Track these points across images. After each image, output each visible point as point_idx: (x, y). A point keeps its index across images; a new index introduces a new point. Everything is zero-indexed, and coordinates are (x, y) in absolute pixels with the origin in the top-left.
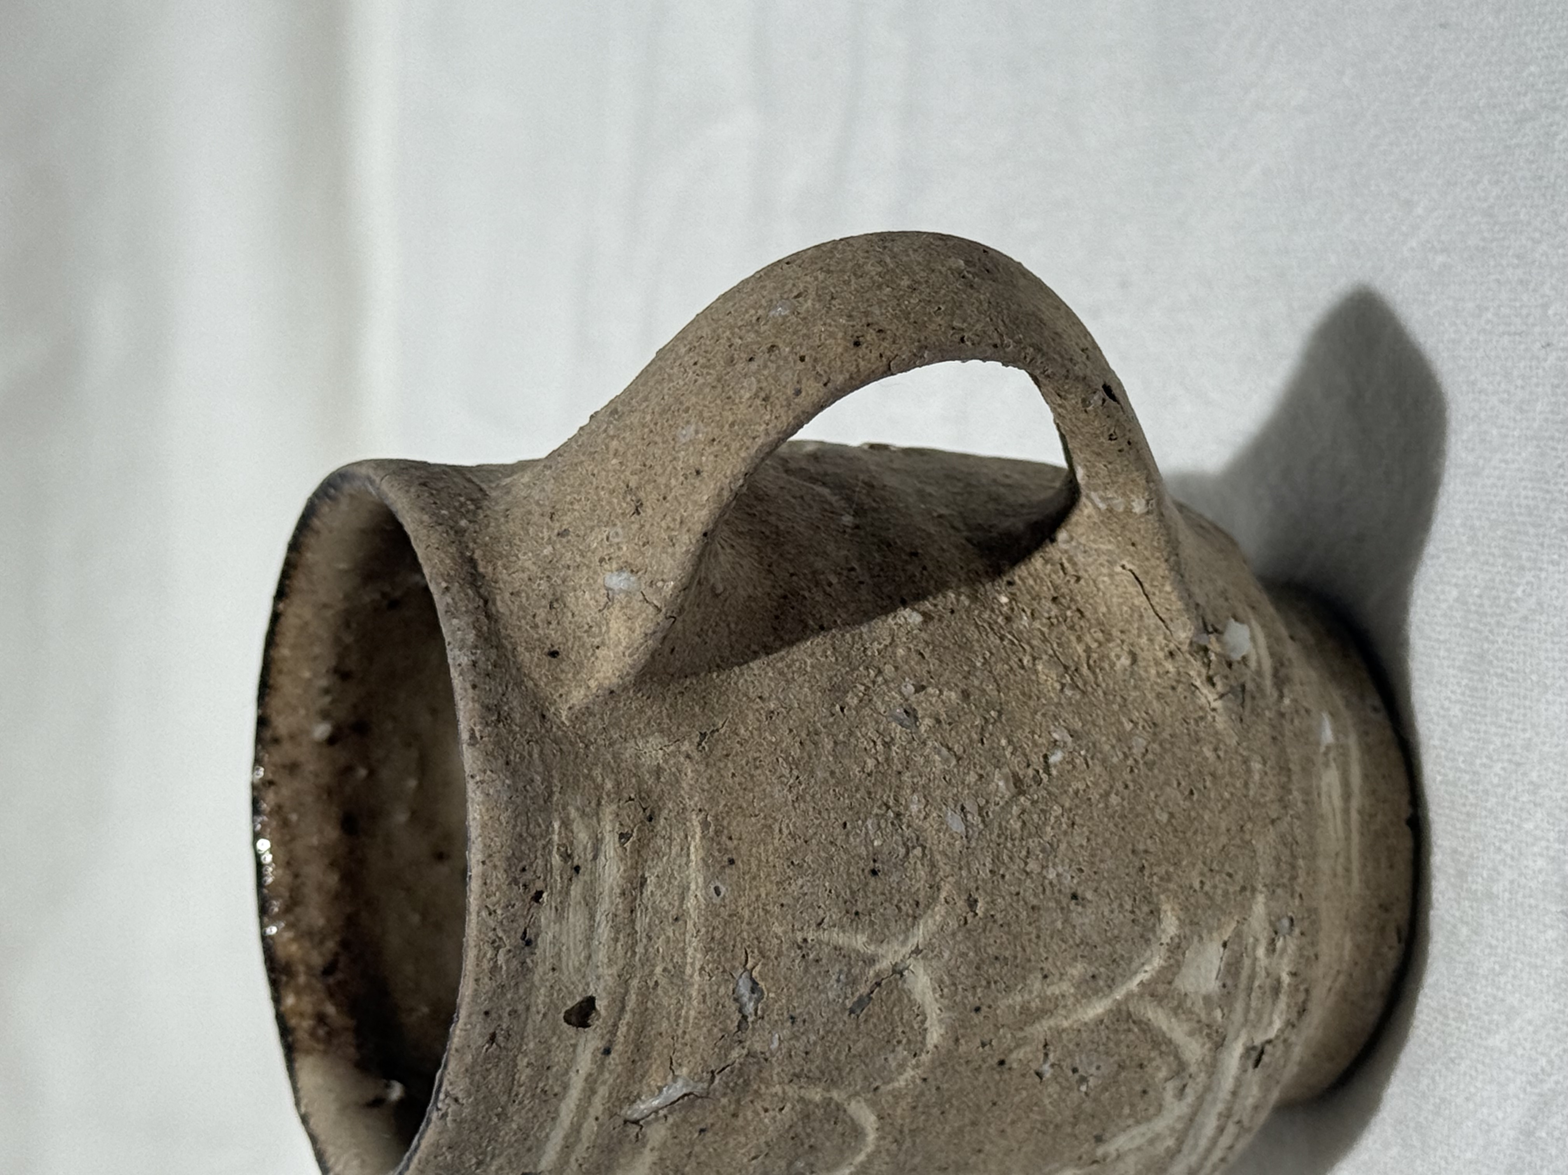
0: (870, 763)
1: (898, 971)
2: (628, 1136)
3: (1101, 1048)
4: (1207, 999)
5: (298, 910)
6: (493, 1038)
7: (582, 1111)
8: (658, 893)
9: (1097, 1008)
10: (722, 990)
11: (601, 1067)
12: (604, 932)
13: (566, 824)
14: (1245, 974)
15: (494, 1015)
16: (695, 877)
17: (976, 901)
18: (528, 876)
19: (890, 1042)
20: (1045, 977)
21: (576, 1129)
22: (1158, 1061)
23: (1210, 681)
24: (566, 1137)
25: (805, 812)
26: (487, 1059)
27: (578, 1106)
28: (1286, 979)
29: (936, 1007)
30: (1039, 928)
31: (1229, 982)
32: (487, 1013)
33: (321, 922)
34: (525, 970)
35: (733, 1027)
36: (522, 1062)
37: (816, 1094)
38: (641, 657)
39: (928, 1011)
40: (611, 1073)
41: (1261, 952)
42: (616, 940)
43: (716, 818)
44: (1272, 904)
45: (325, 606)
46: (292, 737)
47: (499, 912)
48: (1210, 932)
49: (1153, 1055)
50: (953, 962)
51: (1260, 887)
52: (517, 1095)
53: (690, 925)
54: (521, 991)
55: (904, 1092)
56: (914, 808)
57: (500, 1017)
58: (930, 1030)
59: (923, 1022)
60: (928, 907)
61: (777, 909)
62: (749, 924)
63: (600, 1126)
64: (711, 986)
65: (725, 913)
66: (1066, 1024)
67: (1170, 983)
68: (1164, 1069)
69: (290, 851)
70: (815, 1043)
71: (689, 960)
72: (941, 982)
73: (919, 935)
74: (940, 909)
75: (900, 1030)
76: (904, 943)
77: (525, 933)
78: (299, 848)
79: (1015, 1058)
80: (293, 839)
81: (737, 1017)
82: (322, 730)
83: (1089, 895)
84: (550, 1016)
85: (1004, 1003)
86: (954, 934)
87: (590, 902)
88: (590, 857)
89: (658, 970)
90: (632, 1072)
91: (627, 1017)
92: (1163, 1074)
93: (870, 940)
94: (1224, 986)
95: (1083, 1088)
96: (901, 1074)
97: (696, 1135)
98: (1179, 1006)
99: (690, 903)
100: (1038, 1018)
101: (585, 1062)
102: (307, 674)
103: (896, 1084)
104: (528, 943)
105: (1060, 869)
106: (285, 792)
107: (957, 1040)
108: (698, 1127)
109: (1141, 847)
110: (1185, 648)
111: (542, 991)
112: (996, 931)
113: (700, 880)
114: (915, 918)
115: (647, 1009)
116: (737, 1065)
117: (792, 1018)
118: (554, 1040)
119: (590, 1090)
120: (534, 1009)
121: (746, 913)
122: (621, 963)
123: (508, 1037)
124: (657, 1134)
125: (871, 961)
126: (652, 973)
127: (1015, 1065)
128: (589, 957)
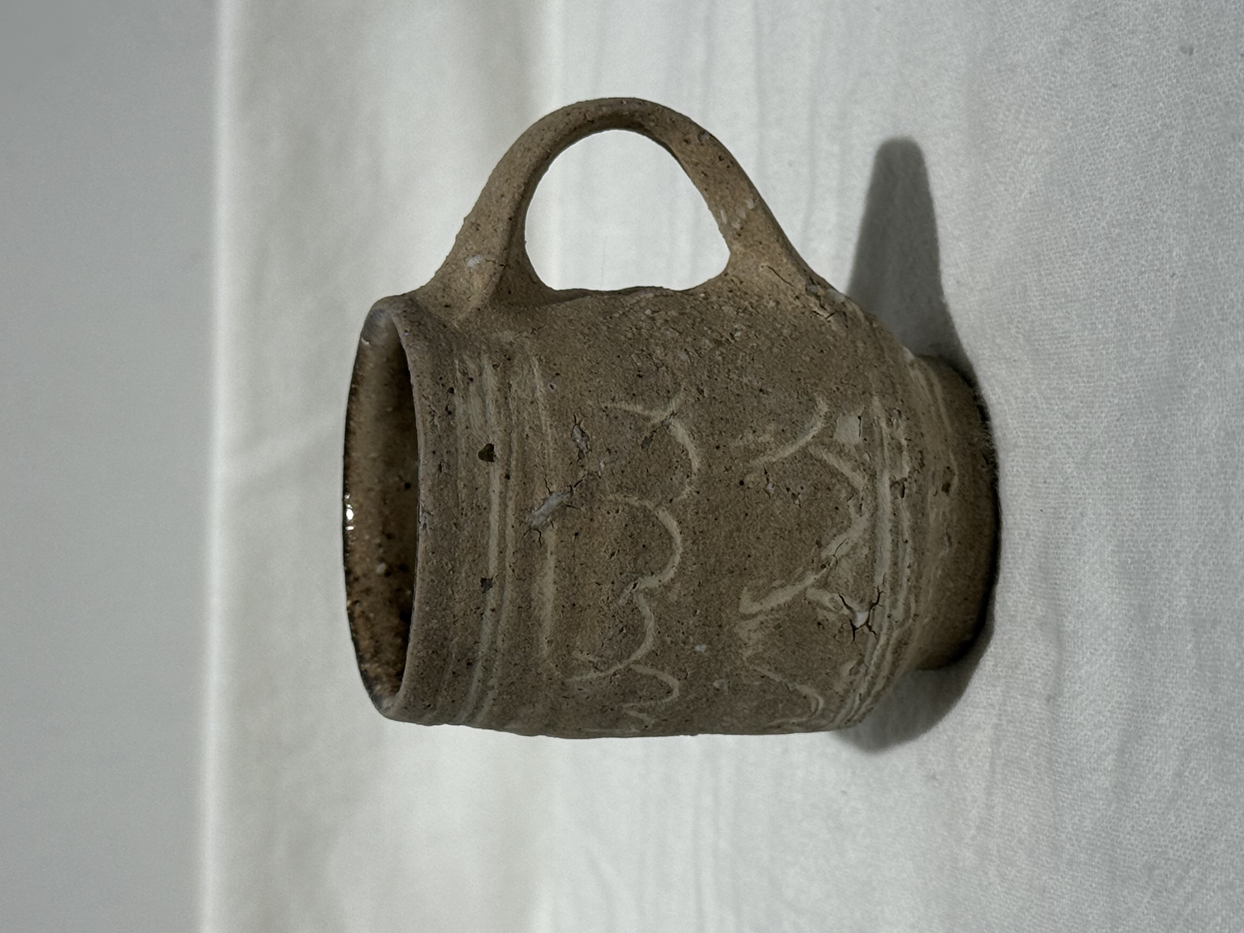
0: (629, 335)
1: (665, 426)
2: (534, 541)
3: (800, 475)
4: (857, 447)
5: (380, 655)
6: (440, 467)
7: (503, 519)
8: (519, 391)
9: (789, 451)
10: (565, 436)
11: (506, 487)
12: (492, 409)
13: (462, 361)
14: (877, 437)
15: (438, 453)
16: (539, 383)
17: (703, 391)
18: (444, 381)
19: (671, 468)
20: (754, 432)
21: (502, 536)
22: (838, 486)
23: (822, 307)
24: (499, 545)
25: (595, 353)
26: (440, 483)
27: (500, 516)
28: (904, 442)
29: (693, 446)
30: (743, 405)
31: (868, 438)
32: (434, 452)
33: (393, 658)
34: (450, 429)
35: (575, 457)
36: (461, 485)
37: (634, 500)
38: (491, 289)
39: (689, 448)
40: (513, 491)
41: (883, 425)
42: (500, 413)
43: (545, 357)
44: (884, 401)
45: (370, 490)
46: (365, 575)
47: (430, 397)
48: (849, 411)
49: (834, 481)
50: (696, 420)
51: (874, 393)
52: (463, 509)
53: (540, 405)
54: (451, 440)
55: (688, 501)
56: (658, 352)
57: (442, 455)
58: (693, 460)
59: (687, 454)
60: (675, 392)
61: (587, 393)
62: (573, 401)
63: (516, 533)
64: (558, 433)
65: (558, 397)
66: (774, 460)
67: (831, 437)
68: (844, 491)
69: (372, 632)
70: (626, 466)
71: (543, 422)
72: (692, 431)
73: (673, 406)
74: (682, 395)
75: (675, 460)
76: (665, 410)
77: (447, 408)
78: (377, 629)
79: (748, 479)
80: (373, 626)
81: (576, 450)
82: (381, 568)
83: (770, 390)
84: (470, 455)
85: (733, 445)
86: (693, 405)
87: (482, 394)
88: (478, 374)
89: (527, 429)
90: (525, 490)
91: (515, 455)
92: (843, 495)
93: (645, 409)
94: (865, 440)
95: (797, 502)
96: (683, 490)
97: (574, 537)
98: (841, 451)
99: (538, 394)
100: (756, 455)
101: (496, 485)
102: (367, 537)
103: (682, 497)
104: (450, 413)
105: (750, 378)
106: (365, 604)
107: (710, 466)
108: (574, 532)
109: (796, 370)
110: (804, 292)
111: (463, 440)
112: (718, 405)
113: (542, 384)
114: (669, 398)
115: (525, 451)
116: (584, 481)
117: (608, 450)
118: (476, 470)
119: (504, 505)
120: (460, 451)
121: (570, 396)
122: (505, 424)
123: (449, 466)
124: (551, 537)
125: (648, 419)
126: (523, 430)
127: (750, 486)
128: (486, 422)
